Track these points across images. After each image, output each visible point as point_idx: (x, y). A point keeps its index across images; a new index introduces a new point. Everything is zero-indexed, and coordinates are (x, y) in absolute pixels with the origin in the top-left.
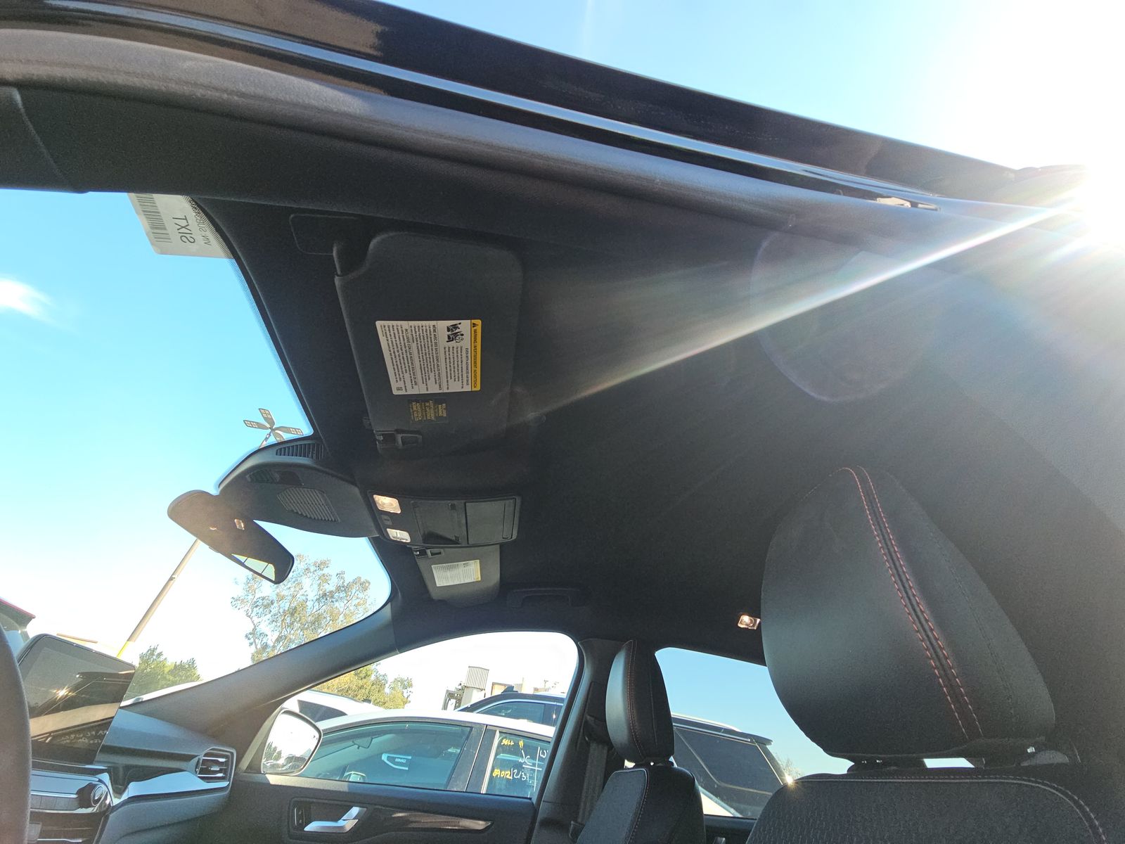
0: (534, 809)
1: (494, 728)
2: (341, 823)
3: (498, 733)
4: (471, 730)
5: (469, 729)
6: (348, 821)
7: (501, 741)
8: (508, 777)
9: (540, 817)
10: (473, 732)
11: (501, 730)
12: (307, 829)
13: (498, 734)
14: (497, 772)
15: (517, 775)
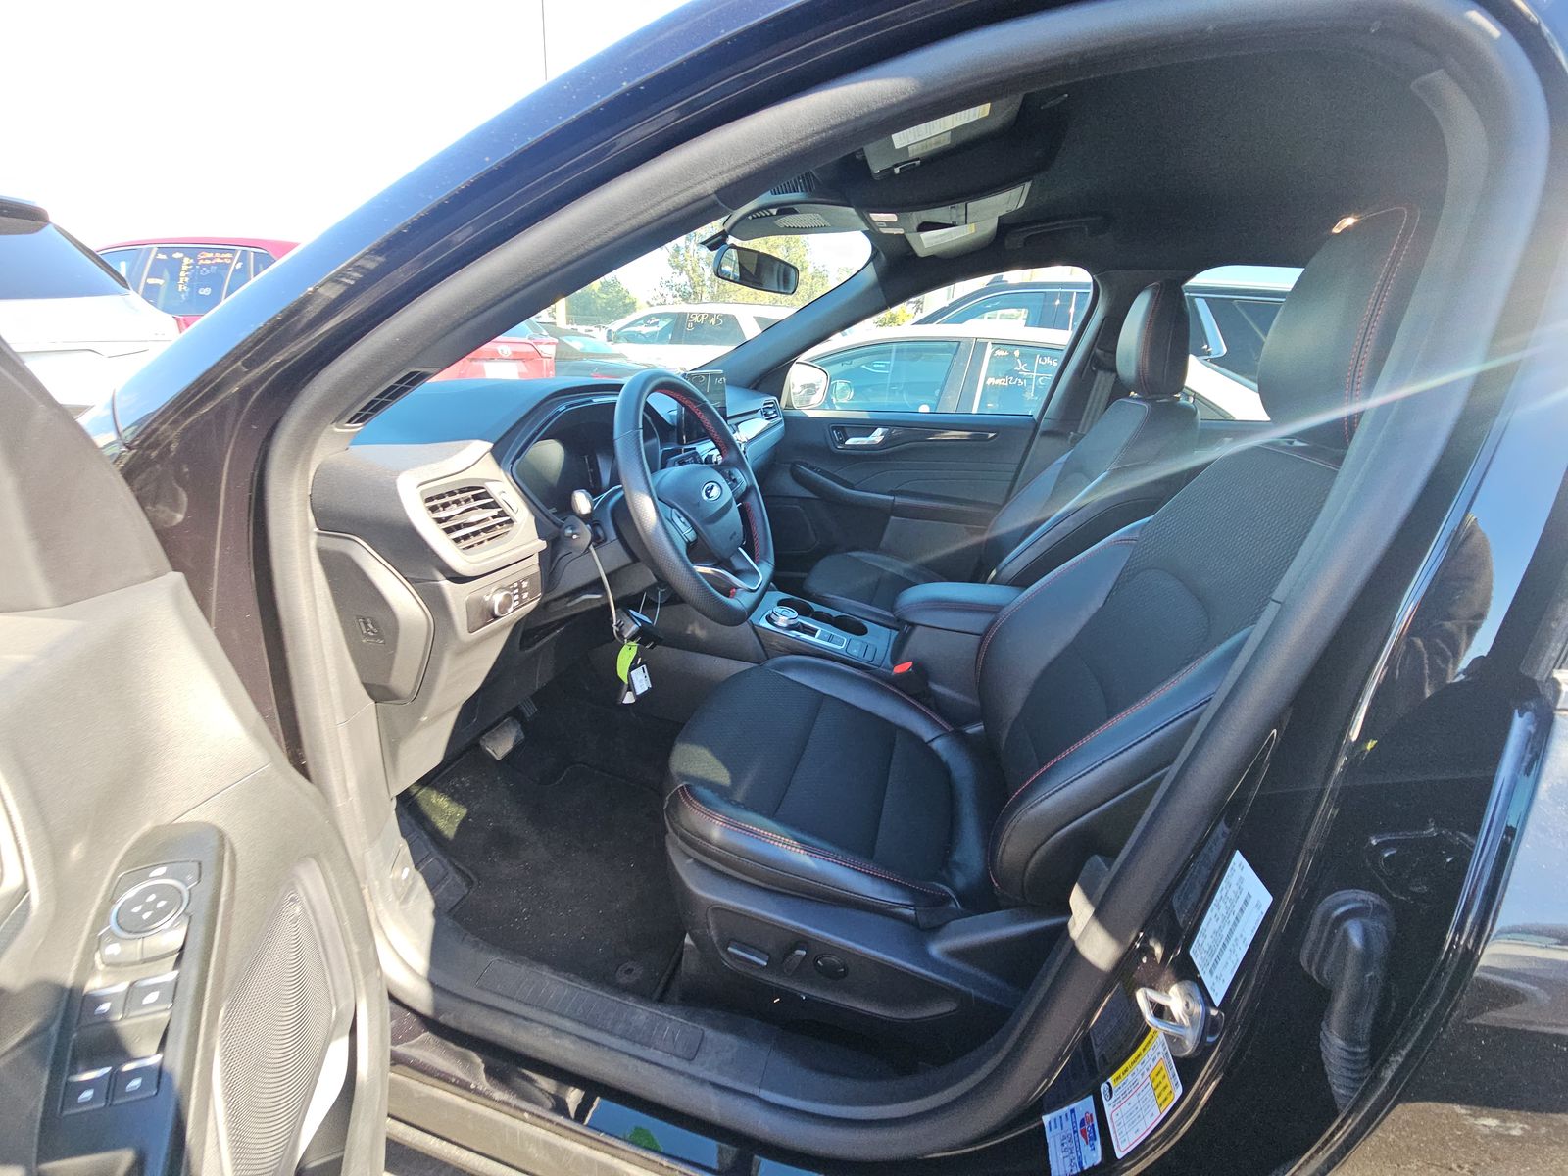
0: (1036, 425)
1: (986, 341)
2: (871, 438)
3: (989, 343)
4: (959, 345)
5: (957, 344)
6: (877, 436)
7: (994, 352)
8: (1003, 384)
9: (1041, 428)
10: (961, 347)
11: (993, 341)
12: (847, 443)
13: (989, 346)
14: (991, 381)
15: (1013, 381)
